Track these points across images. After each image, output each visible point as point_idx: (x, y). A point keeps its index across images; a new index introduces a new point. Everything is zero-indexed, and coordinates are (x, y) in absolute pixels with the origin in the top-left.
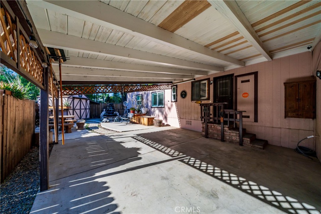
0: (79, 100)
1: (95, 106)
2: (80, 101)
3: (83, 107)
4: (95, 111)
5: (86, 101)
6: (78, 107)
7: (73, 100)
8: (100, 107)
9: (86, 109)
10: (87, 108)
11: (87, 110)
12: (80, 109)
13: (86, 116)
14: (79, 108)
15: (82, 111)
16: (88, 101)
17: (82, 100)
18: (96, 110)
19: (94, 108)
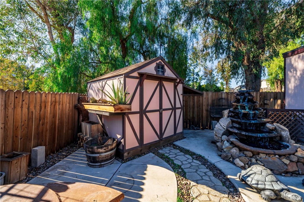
0: (155, 83)
1: (194, 99)
2: (161, 85)
3: (166, 104)
4: (193, 112)
5: (175, 87)
6: (154, 105)
7: (141, 84)
8: (204, 100)
9: (174, 109)
10: (177, 107)
11: (177, 110)
12: (161, 110)
13: (175, 128)
14: (158, 109)
15: (166, 115)
16: (180, 87)
17: (165, 83)
18: (196, 109)
19: (192, 103)
